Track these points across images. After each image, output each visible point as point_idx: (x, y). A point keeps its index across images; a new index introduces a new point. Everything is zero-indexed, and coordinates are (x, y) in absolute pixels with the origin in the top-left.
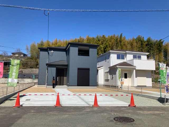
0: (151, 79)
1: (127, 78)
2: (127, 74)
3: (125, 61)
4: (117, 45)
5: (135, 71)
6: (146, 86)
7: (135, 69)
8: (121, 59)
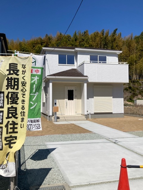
0: (121, 100)
1: (73, 99)
2: (72, 91)
3: (75, 67)
4: (106, 46)
5: (85, 85)
6: (111, 113)
7: (86, 81)
8: (67, 65)
